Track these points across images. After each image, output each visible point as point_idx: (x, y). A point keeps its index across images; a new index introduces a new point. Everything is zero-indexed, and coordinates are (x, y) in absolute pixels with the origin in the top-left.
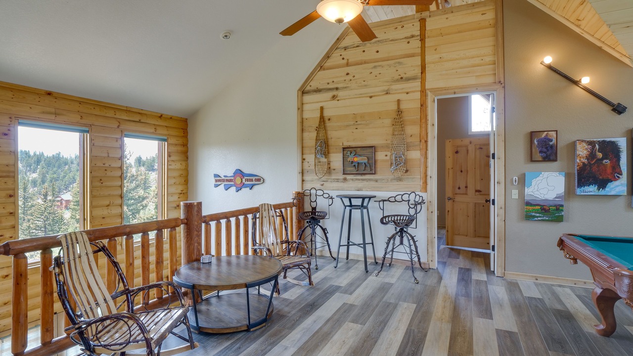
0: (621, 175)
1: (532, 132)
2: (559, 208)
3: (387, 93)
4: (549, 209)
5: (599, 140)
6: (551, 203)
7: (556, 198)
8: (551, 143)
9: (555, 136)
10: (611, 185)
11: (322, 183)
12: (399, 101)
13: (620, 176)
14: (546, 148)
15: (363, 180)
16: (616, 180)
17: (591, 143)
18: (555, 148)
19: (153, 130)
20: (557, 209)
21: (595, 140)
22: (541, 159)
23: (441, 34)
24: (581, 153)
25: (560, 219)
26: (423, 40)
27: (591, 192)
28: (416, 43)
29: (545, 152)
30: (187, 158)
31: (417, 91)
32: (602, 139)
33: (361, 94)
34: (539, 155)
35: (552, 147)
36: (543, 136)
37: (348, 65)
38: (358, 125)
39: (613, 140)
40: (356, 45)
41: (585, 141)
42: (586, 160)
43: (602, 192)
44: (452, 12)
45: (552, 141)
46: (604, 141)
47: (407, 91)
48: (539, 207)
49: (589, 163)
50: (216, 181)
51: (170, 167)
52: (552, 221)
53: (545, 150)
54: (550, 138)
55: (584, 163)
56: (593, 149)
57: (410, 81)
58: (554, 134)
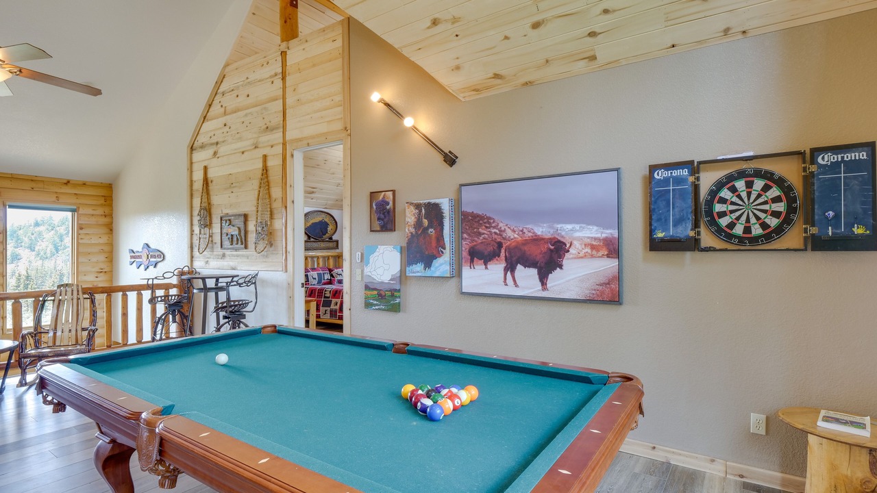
0: (445, 249)
1: (371, 193)
2: (394, 293)
3: (256, 147)
4: (385, 296)
5: (425, 201)
6: (387, 287)
7: (391, 280)
8: (388, 207)
9: (392, 197)
10: (436, 263)
11: (206, 260)
12: (265, 157)
13: (444, 251)
14: (384, 214)
15: (238, 256)
16: (440, 256)
17: (418, 206)
18: (391, 214)
19: (54, 199)
20: (393, 295)
21: (421, 202)
22: (379, 229)
23: (299, 69)
24: (409, 220)
25: (396, 308)
26: (284, 79)
27: (418, 272)
28: (278, 82)
29: (383, 220)
30: (111, 230)
31: (279, 143)
32: (428, 201)
33: (235, 149)
34: (377, 222)
35: (389, 212)
36: (381, 198)
37: (225, 114)
38: (234, 187)
39: (437, 201)
40: (231, 89)
41: (413, 203)
42: (414, 230)
43: (428, 273)
44: (307, 41)
45: (388, 204)
46: (429, 203)
47: (271, 143)
48: (376, 292)
49: (416, 232)
50: (132, 257)
51: (80, 241)
52: (388, 310)
53: (382, 216)
54: (387, 200)
55: (412, 233)
56: (420, 214)
57: (274, 131)
58: (390, 194)
